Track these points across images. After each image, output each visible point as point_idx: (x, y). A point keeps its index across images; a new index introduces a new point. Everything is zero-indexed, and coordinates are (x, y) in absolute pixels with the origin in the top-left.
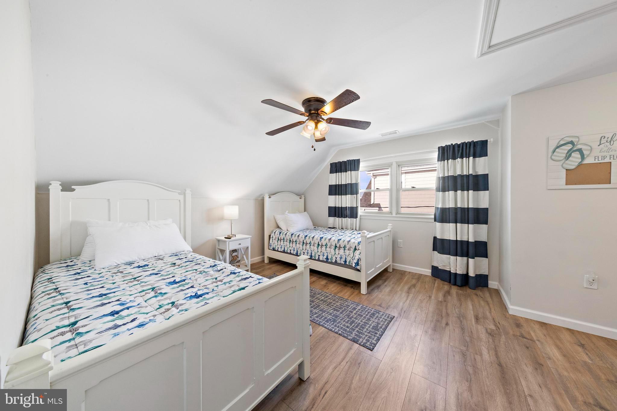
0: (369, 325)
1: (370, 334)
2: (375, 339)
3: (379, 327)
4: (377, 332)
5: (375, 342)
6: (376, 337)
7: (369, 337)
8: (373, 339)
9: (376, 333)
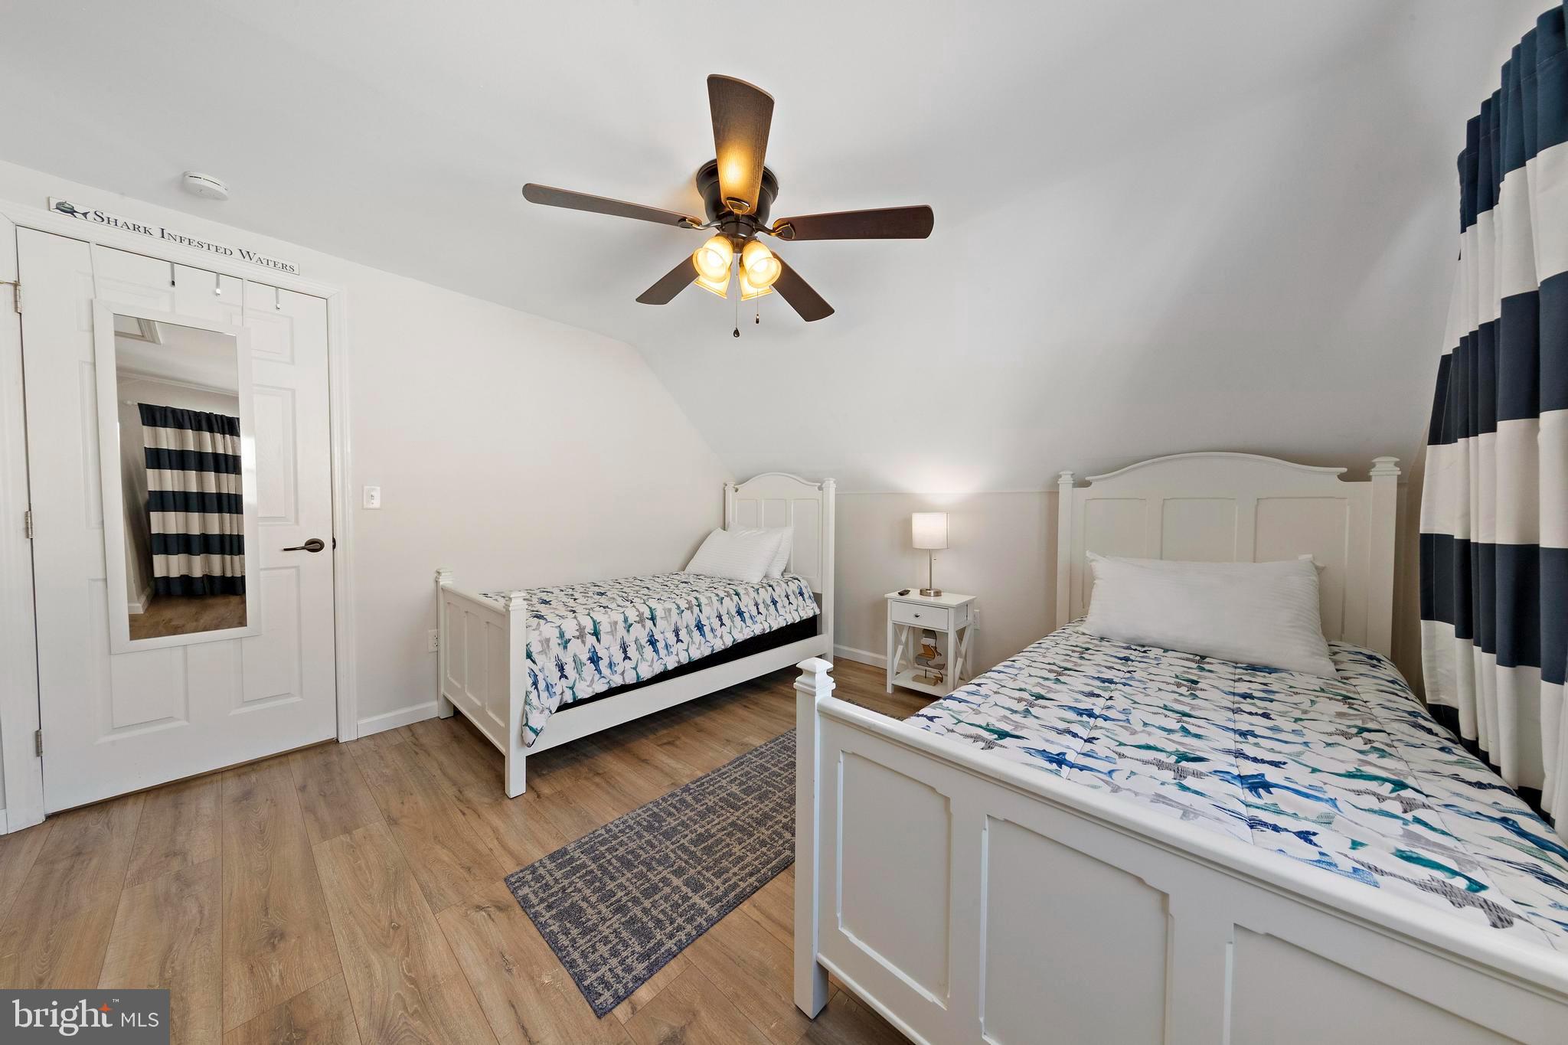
0: (593, 899)
1: (557, 892)
2: (532, 897)
3: (568, 925)
4: (554, 912)
5: (521, 893)
6: (535, 901)
7: (546, 885)
8: (535, 893)
9: (550, 907)
